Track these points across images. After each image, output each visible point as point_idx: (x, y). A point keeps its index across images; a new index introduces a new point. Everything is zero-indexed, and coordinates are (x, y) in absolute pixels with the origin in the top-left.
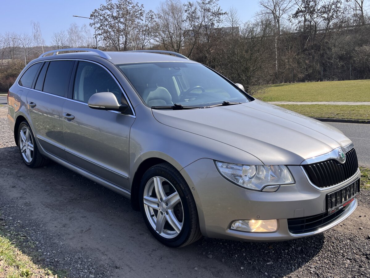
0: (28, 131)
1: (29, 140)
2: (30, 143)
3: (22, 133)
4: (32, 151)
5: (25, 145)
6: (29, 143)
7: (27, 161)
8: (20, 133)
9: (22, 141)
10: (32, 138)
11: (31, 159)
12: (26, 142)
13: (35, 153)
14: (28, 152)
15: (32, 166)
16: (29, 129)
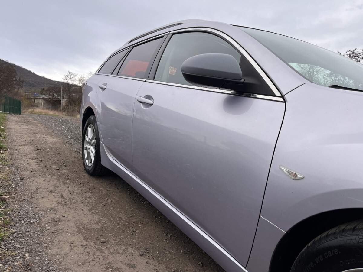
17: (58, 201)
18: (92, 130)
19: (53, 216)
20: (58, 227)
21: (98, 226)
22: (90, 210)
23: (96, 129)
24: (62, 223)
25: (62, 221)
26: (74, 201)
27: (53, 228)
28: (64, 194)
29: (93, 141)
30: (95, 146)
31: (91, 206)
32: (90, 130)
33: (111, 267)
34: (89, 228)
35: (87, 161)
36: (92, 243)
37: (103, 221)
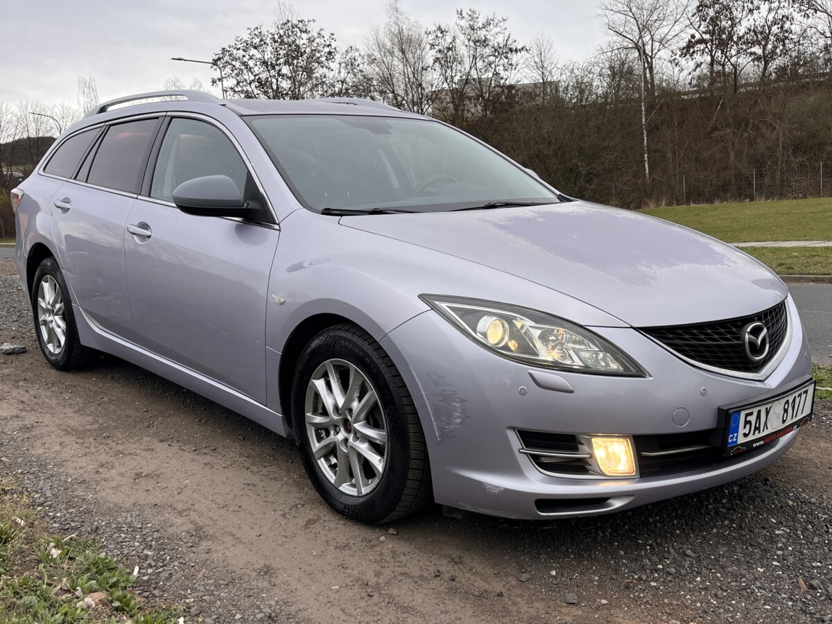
17: (18, 408)
18: (51, 285)
19: (20, 423)
20: (34, 433)
21: (96, 426)
22: (75, 412)
23: (61, 283)
24: (38, 429)
25: (36, 427)
26: (45, 405)
27: (27, 435)
28: (24, 399)
29: (58, 306)
30: (63, 314)
31: (77, 408)
32: (46, 286)
33: (121, 453)
34: (82, 429)
35: (50, 347)
36: (91, 439)
37: (101, 421)
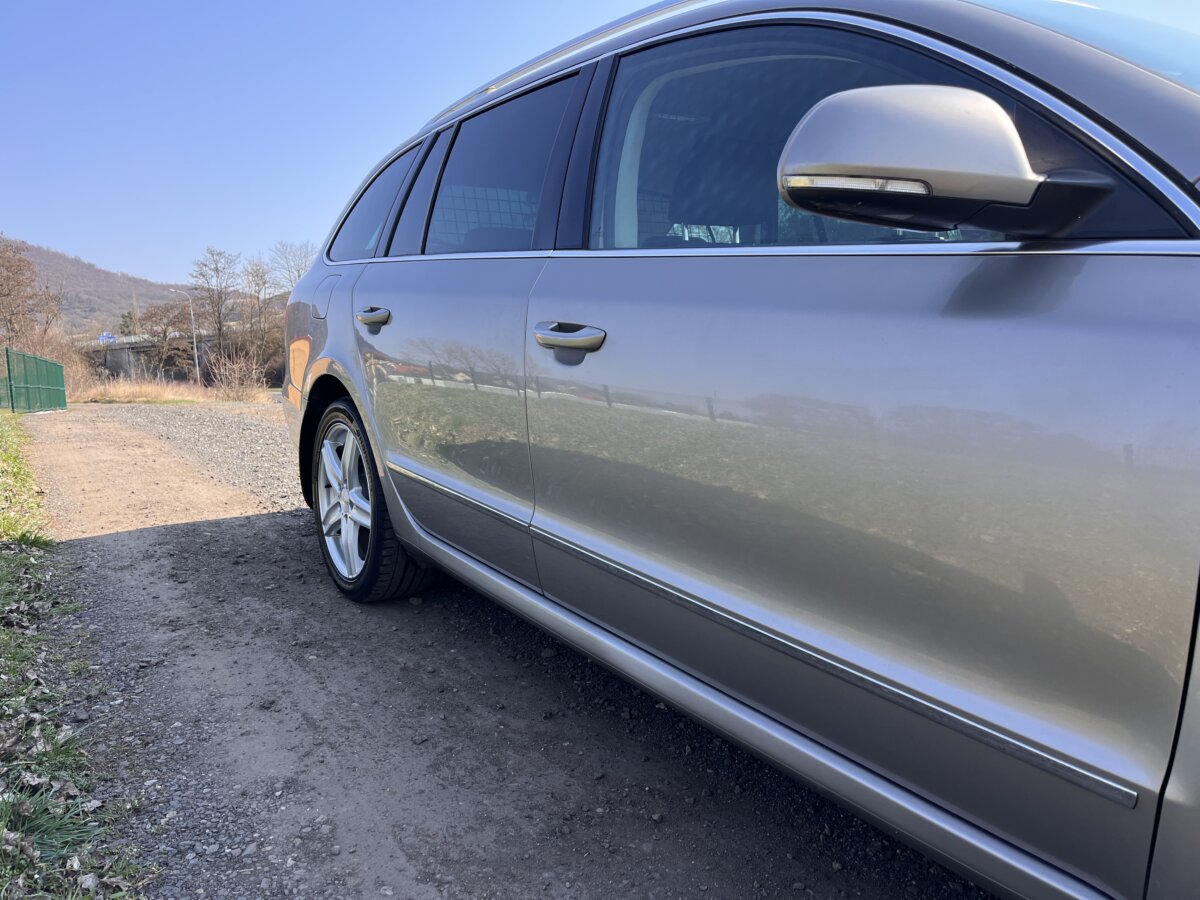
0: (351, 442)
1: (356, 480)
2: (356, 492)
3: (327, 452)
4: (363, 531)
5: (338, 504)
6: (353, 494)
7: (343, 570)
8: (323, 450)
9: (328, 486)
10: (366, 472)
11: (358, 565)
12: (341, 489)
13: (379, 538)
14: (349, 536)
15: (361, 593)
16: (357, 434)
